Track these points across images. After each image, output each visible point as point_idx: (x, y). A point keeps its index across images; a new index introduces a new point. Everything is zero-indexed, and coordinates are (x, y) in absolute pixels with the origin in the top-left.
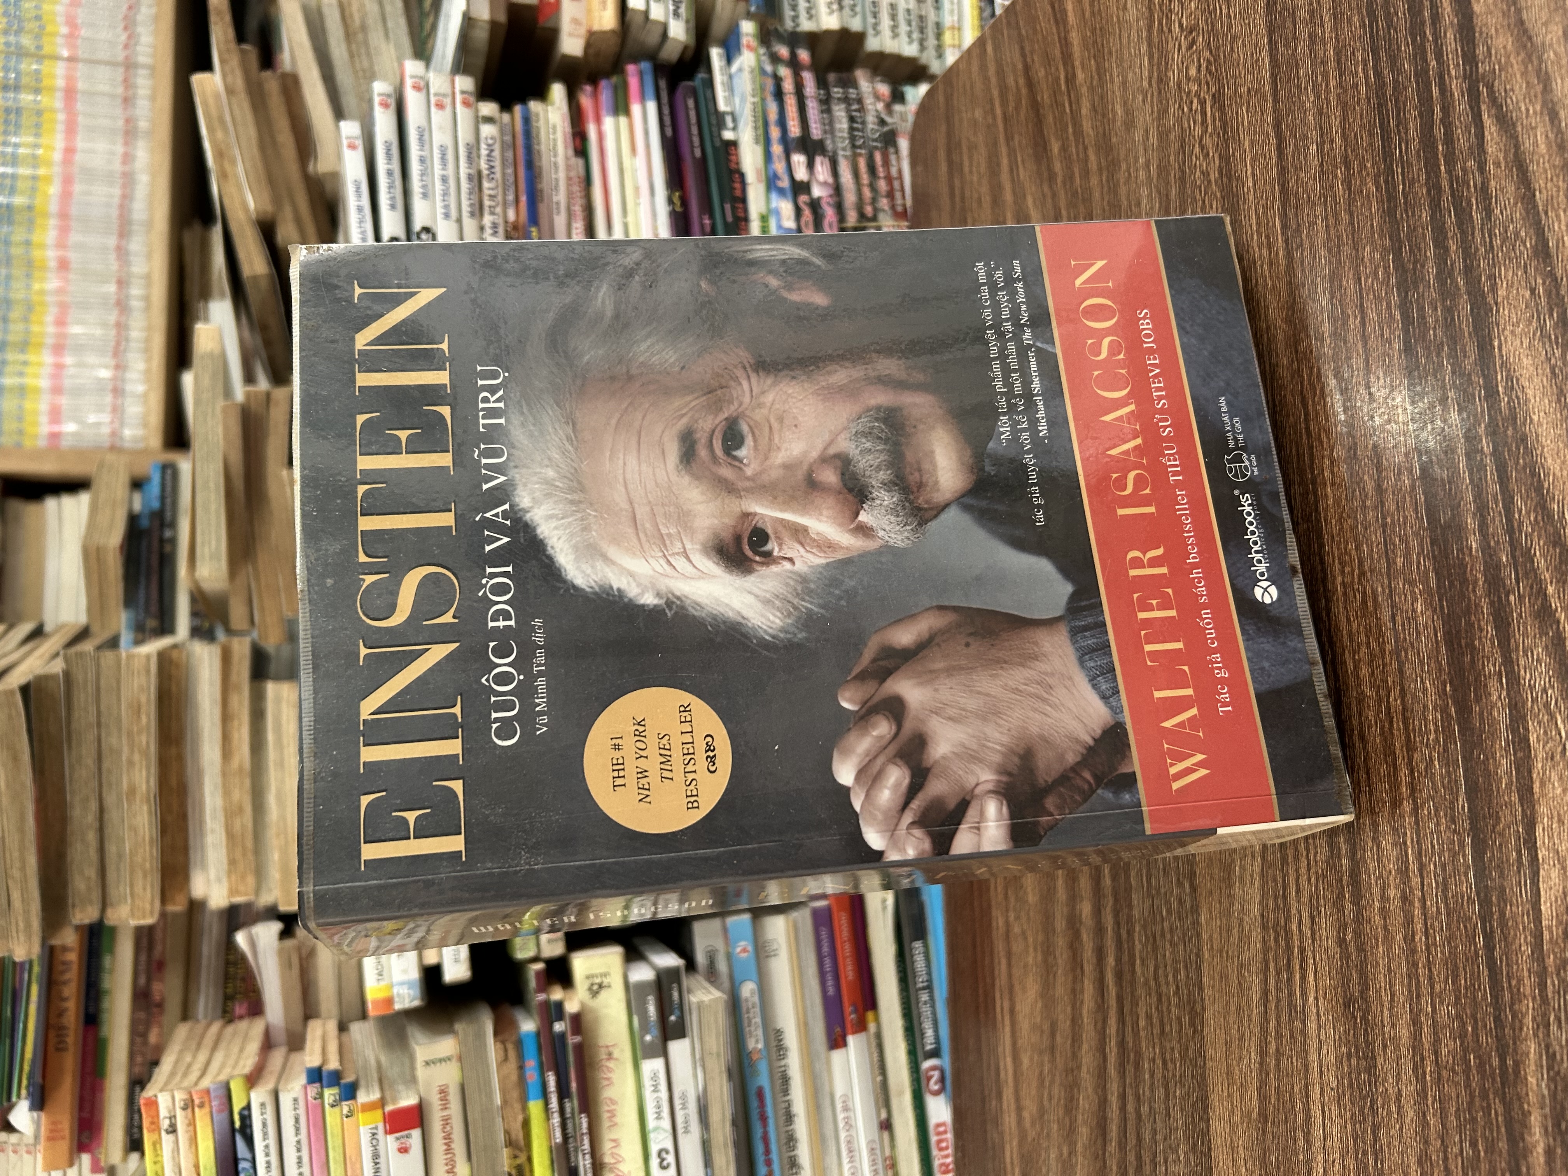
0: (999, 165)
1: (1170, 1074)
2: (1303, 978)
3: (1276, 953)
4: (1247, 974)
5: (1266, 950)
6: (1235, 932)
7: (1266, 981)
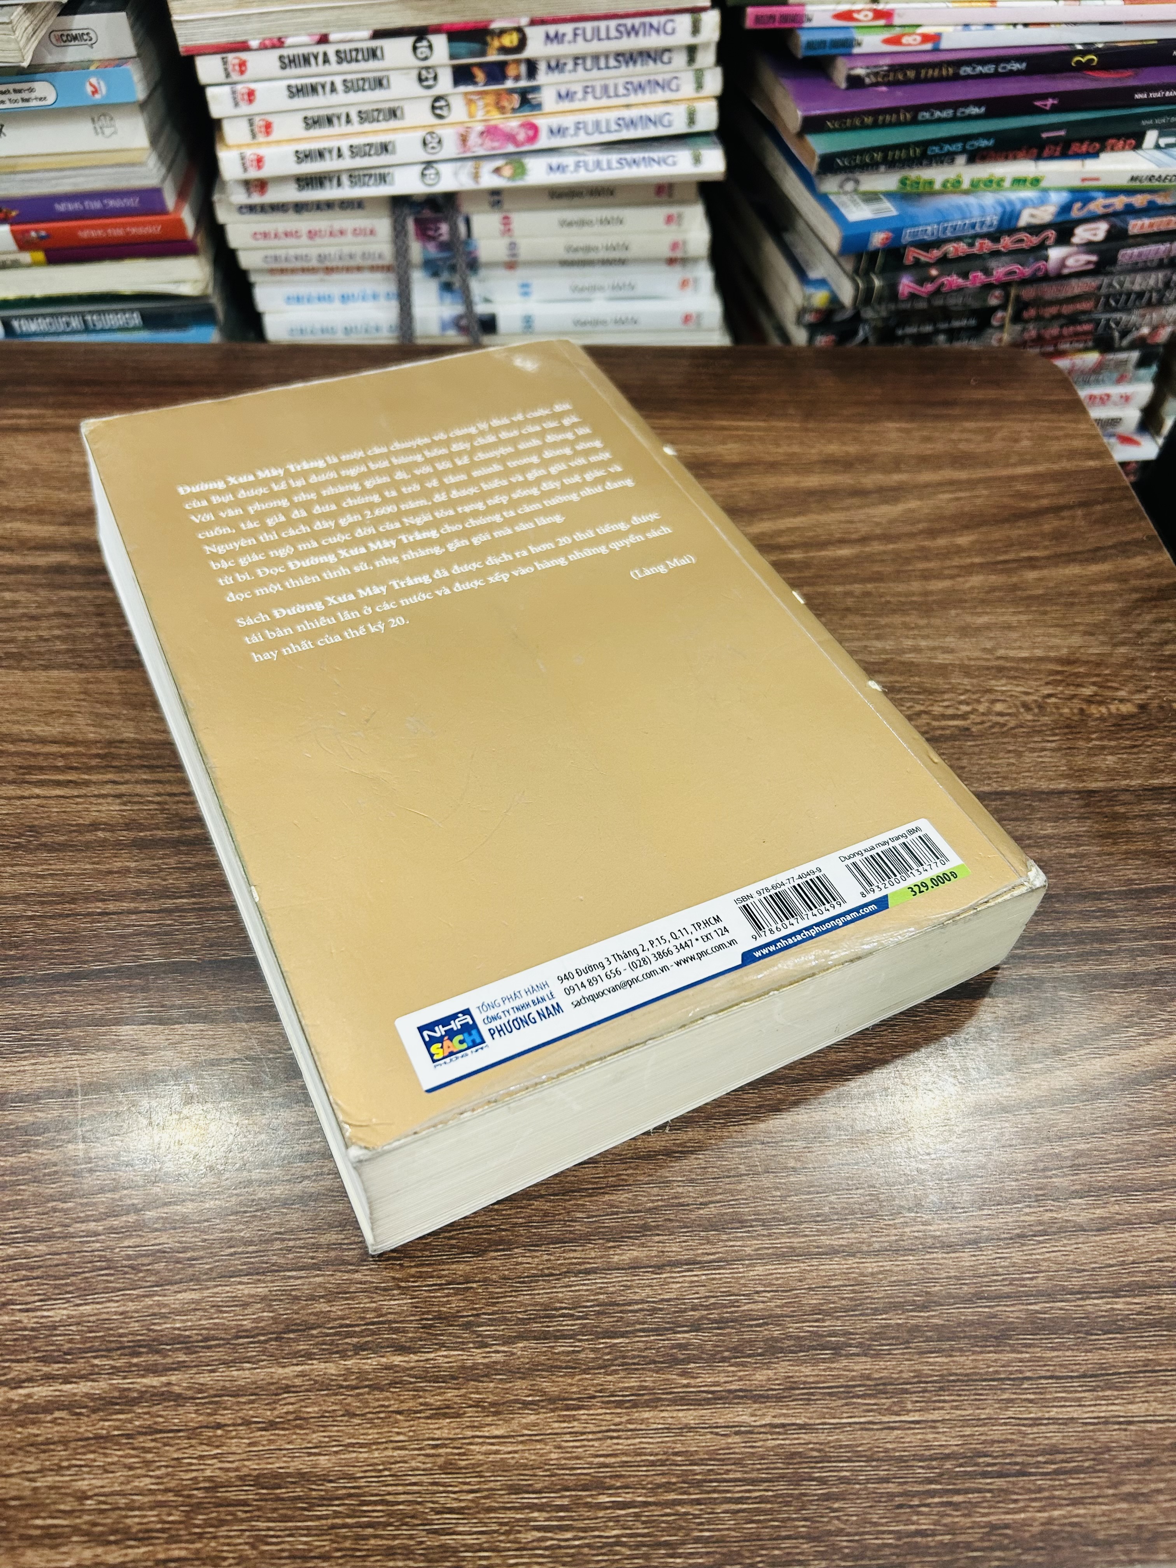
0: (963, 467)
2: (58, 784)
3: (84, 755)
4: (62, 721)
5: (86, 743)
6: (106, 710)
7: (55, 742)
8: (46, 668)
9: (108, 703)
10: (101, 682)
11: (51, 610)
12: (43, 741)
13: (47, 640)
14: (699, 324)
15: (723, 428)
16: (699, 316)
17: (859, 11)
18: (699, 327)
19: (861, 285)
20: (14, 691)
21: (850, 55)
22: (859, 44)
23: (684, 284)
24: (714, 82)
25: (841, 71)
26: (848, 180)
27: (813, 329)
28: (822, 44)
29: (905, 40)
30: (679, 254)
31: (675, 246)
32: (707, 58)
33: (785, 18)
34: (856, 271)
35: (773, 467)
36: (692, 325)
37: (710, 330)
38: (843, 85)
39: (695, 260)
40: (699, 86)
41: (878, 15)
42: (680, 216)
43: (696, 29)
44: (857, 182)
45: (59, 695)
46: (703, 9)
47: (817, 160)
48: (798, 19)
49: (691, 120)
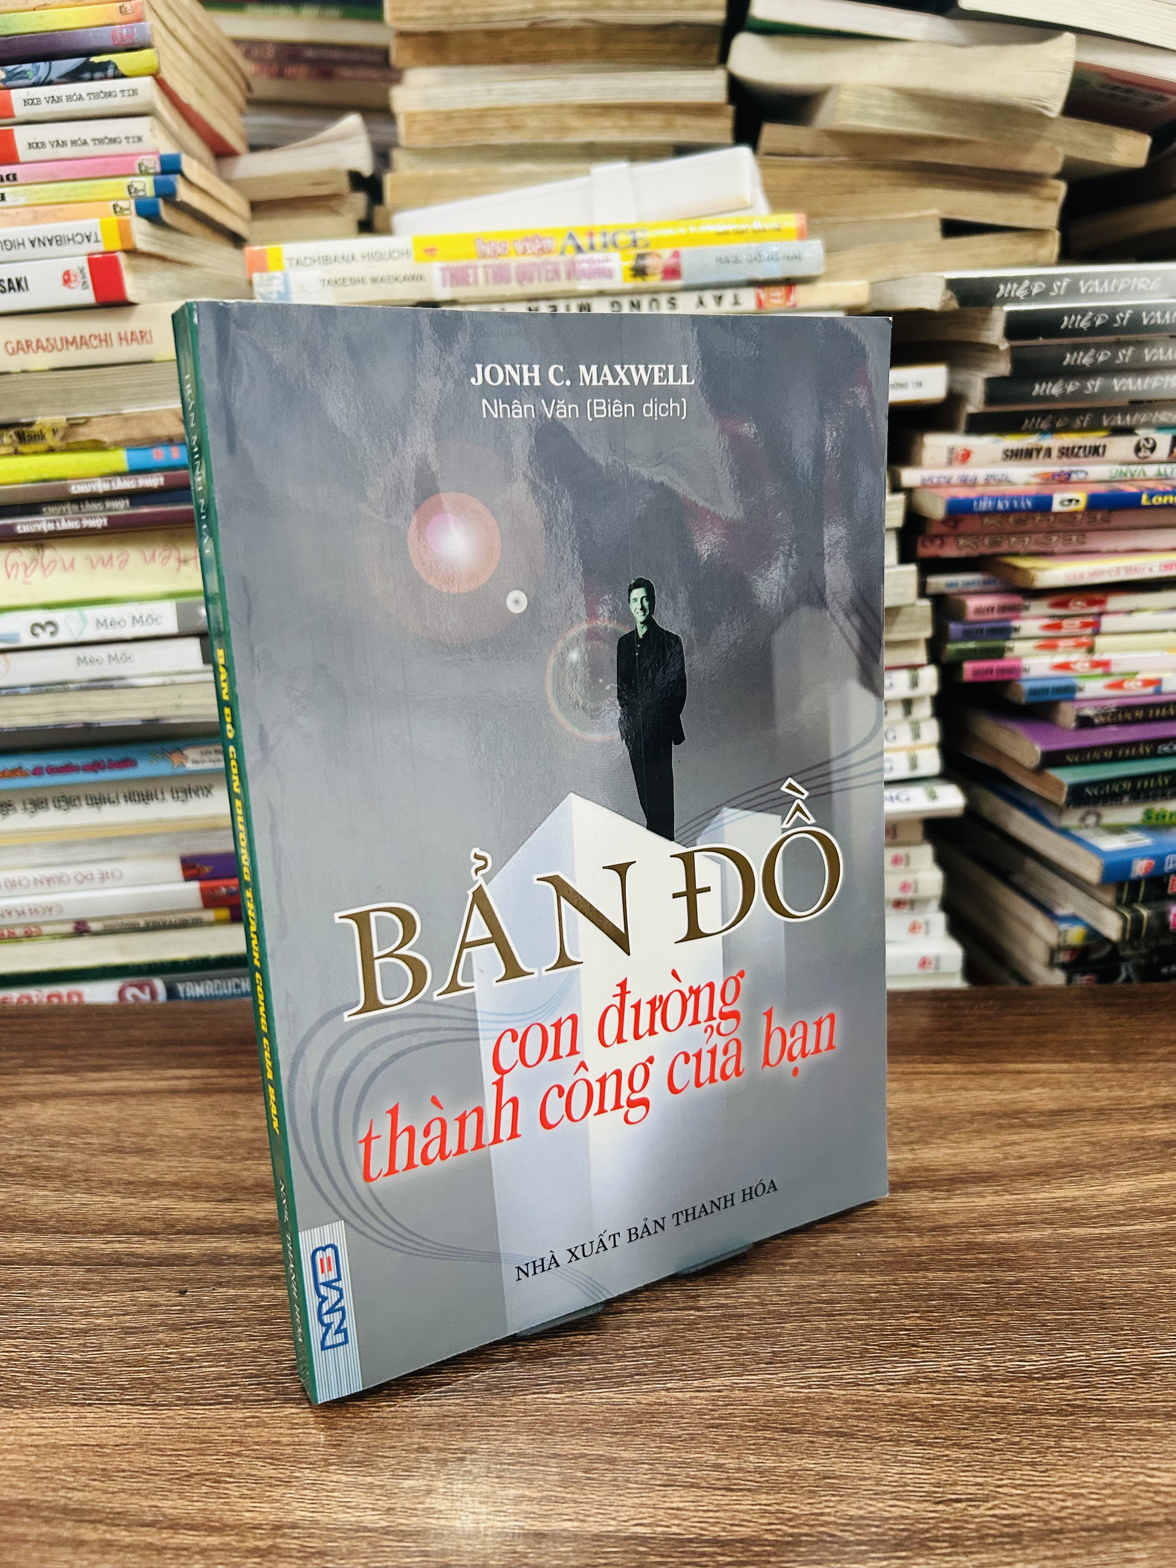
1: (65, 1343)
3: (236, 1550)
4: (204, 1489)
5: (238, 1529)
6: (269, 1471)
7: (192, 1528)
8: (187, 1403)
9: (273, 1459)
10: (265, 1425)
11: (199, 1316)
12: (174, 1526)
13: (192, 1360)
14: (937, 968)
15: (1020, 1072)
16: (938, 959)
17: (1075, 663)
18: (938, 973)
19: (1128, 916)
20: (137, 1440)
21: (1073, 700)
22: (1081, 689)
23: (914, 928)
24: (931, 731)
25: (1067, 714)
26: (1088, 813)
27: (1070, 969)
28: (1045, 691)
29: (1126, 685)
30: (909, 895)
31: (904, 887)
32: (924, 710)
33: (1002, 671)
34: (1119, 901)
35: (1101, 1113)
36: (931, 970)
37: (951, 975)
38: (1073, 725)
39: (925, 901)
40: (917, 735)
41: (1096, 664)
42: (908, 858)
43: (914, 684)
44: (1099, 816)
45: (204, 1446)
46: (921, 666)
47: (1066, 789)
48: (1016, 671)
49: (914, 765)
